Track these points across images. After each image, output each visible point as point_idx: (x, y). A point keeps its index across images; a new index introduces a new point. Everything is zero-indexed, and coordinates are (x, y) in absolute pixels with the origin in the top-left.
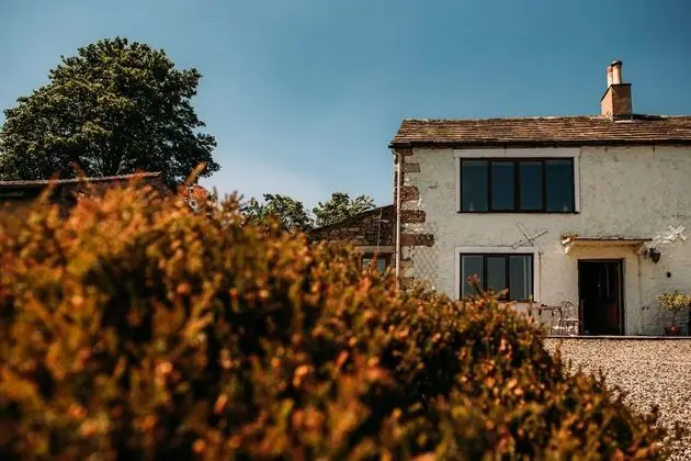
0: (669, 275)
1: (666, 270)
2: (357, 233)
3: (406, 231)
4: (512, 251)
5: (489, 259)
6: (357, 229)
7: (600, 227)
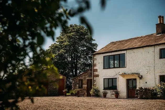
0: (146, 83)
1: (146, 81)
2: (87, 75)
3: (94, 74)
4: (113, 78)
5: (109, 79)
6: (87, 74)
7: (131, 71)
